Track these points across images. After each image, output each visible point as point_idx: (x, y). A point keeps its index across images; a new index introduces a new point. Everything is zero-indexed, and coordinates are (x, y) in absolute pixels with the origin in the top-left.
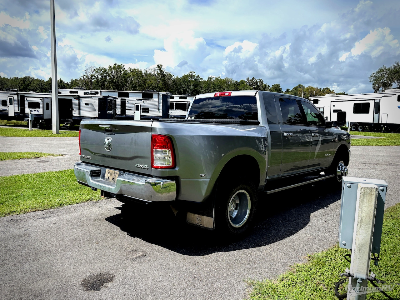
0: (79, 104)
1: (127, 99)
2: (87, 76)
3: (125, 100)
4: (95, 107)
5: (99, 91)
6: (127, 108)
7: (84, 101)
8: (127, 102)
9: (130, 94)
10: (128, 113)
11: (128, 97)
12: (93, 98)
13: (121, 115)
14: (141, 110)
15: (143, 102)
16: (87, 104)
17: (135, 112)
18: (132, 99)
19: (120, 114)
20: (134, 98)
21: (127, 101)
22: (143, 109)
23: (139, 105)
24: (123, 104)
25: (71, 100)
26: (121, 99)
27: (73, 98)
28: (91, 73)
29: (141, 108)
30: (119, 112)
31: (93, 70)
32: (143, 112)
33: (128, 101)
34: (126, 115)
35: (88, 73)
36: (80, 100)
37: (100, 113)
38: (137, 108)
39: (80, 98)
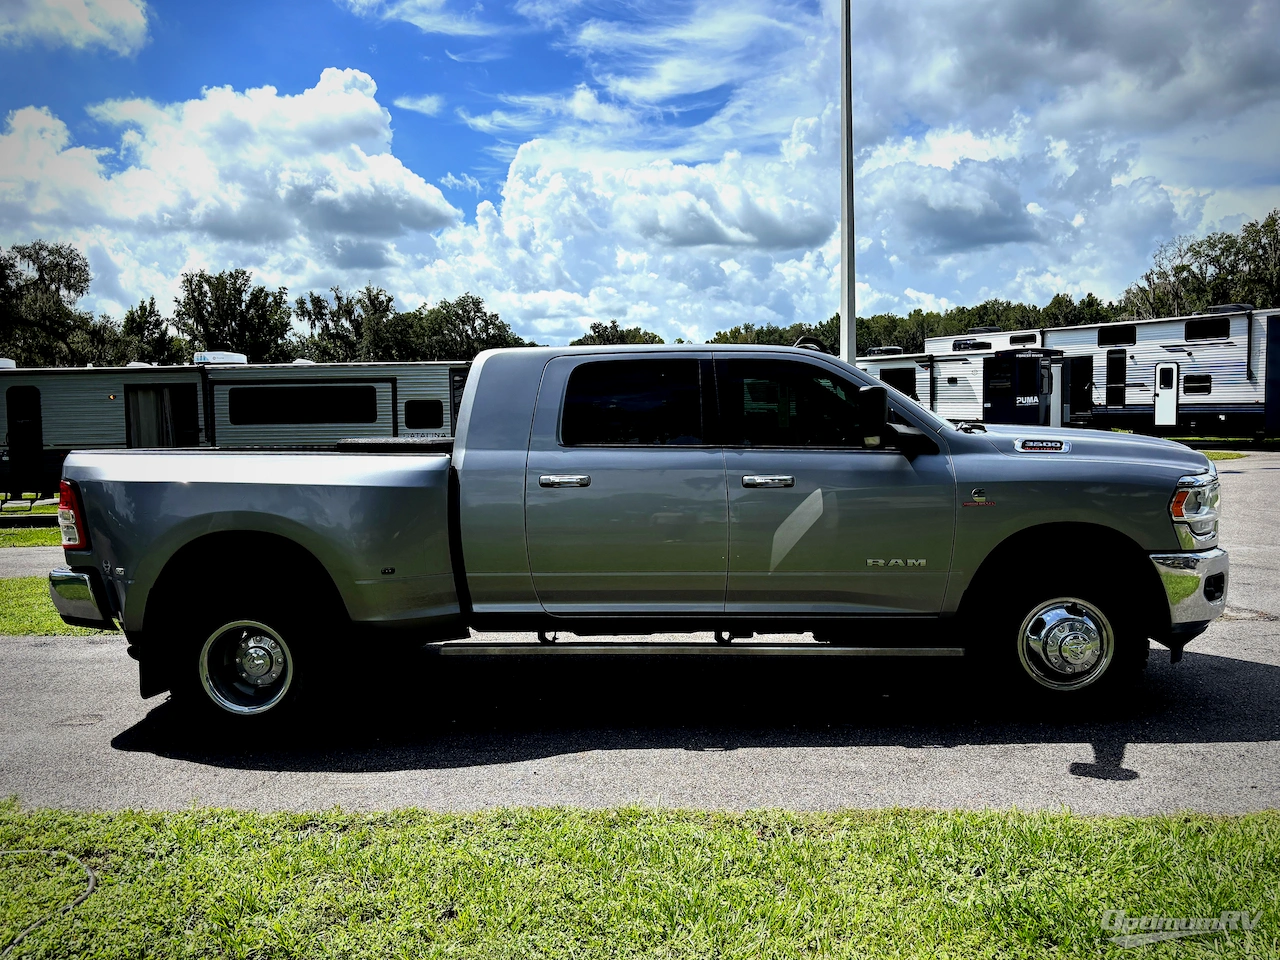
0: (933, 381)
1: (1130, 349)
2: (1163, 275)
3: (1124, 351)
4: (973, 388)
5: (1036, 332)
6: (1128, 381)
7: (945, 371)
8: (1129, 362)
9: (1139, 331)
10: (1133, 397)
11: (1132, 340)
12: (970, 360)
13: (1107, 405)
14: (1181, 386)
15: (1190, 354)
16: (953, 381)
17: (1157, 395)
18: (1150, 348)
19: (1104, 402)
20: (1156, 344)
21: (1128, 356)
22: (1188, 379)
23: (1174, 367)
24: (1117, 367)
25: (912, 372)
26: (1109, 352)
27: (917, 365)
28: (1178, 262)
29: (1182, 377)
30: (1099, 396)
31: (1185, 247)
32: (1187, 390)
33: (1132, 357)
34: (1124, 405)
35: (1165, 262)
36: (935, 370)
37: (989, 405)
38: (1166, 378)
39: (935, 364)
